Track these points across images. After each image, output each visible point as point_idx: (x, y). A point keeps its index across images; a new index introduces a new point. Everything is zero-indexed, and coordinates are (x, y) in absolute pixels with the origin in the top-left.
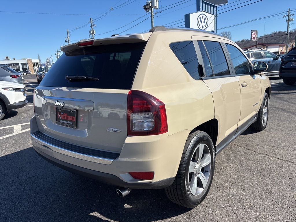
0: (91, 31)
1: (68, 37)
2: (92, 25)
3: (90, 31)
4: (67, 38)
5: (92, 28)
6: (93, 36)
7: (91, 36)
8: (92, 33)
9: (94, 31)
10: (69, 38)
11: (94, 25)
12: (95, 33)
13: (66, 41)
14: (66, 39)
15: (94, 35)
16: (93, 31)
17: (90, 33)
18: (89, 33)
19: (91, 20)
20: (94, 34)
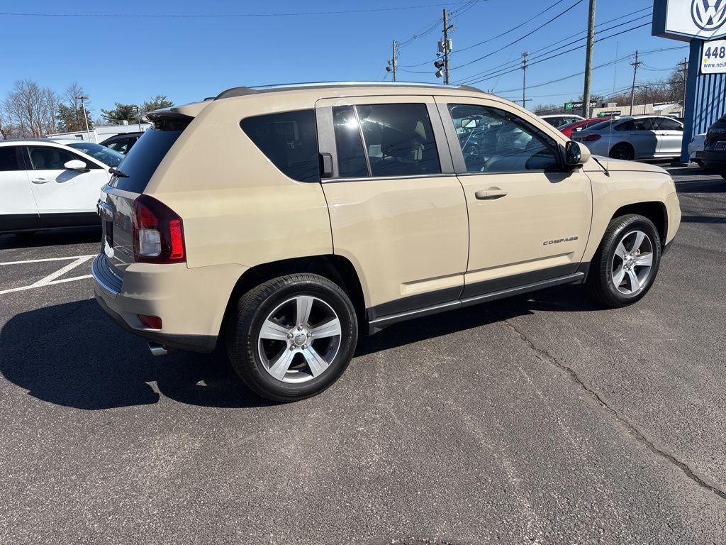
0: (443, 43)
1: (393, 61)
2: (447, 27)
3: (440, 43)
4: (391, 63)
5: (446, 35)
6: (446, 55)
7: (442, 54)
8: (445, 47)
9: (451, 43)
10: (396, 62)
11: (452, 26)
12: (451, 48)
13: (388, 69)
14: (388, 66)
15: (448, 51)
16: (448, 41)
17: (440, 49)
18: (437, 48)
19: (446, 14)
20: (448, 49)
